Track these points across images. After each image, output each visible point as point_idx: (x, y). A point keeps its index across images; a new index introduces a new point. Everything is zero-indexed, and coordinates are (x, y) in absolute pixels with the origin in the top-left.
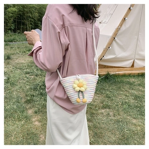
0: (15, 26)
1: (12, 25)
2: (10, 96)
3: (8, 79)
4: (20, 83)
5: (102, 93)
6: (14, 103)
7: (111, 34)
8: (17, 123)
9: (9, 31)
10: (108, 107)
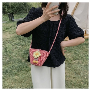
4: (14, 51)
10: (78, 59)
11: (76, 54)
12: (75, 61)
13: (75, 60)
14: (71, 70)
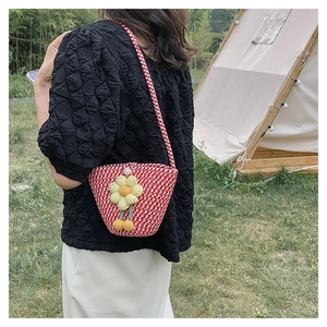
7: (285, 71)
11: (292, 225)
12: (280, 255)
13: (281, 248)
14: (254, 288)
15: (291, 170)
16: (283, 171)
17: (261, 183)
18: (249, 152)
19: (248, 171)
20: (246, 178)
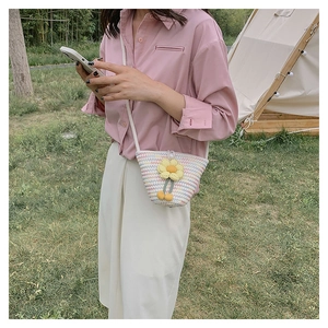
0: (97, 27)
1: (91, 24)
2: (81, 171)
3: (79, 138)
4: (100, 146)
5: (263, 172)
6: (86, 183)
8: (90, 218)
9: (85, 38)
10: (269, 200)
12: (257, 207)
13: (260, 201)
15: (292, 131)
16: (283, 132)
17: (262, 142)
18: (256, 114)
19: (253, 131)
20: (250, 137)
